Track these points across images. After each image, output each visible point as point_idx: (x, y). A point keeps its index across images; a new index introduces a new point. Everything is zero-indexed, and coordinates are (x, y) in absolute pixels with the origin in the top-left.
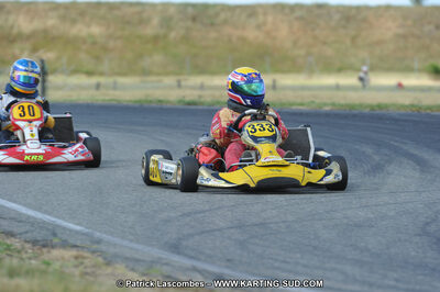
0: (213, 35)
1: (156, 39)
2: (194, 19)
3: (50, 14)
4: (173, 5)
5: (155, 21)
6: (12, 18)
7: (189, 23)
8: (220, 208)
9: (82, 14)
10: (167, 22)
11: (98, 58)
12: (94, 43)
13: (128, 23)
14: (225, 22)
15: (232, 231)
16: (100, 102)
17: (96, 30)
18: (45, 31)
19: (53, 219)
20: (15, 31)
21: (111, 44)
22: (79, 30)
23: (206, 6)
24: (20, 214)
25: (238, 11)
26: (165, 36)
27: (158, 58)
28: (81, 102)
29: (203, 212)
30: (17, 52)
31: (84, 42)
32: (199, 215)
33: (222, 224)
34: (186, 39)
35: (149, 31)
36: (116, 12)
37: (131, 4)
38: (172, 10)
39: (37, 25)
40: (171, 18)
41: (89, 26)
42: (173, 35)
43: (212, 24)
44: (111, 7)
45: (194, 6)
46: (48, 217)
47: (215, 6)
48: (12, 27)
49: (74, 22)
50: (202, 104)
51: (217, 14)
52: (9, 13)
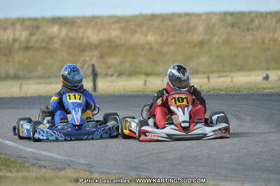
0: (249, 37)
1: (202, 44)
2: (233, 26)
3: (113, 26)
4: (215, 14)
5: (201, 28)
6: (81, 31)
7: (229, 29)
9: (140, 25)
10: (210, 29)
11: (154, 61)
12: (151, 49)
13: (179, 31)
14: (260, 26)
16: (130, 93)
17: (151, 38)
18: (110, 41)
20: (85, 41)
21: (165, 49)
22: (138, 39)
23: (242, 14)
25: (269, 17)
26: (210, 40)
27: (204, 59)
28: (116, 93)
30: (87, 58)
31: (143, 49)
34: (227, 41)
35: (196, 37)
36: (168, 23)
37: (180, 15)
38: (214, 19)
39: (103, 36)
40: (214, 25)
41: (146, 35)
42: (216, 39)
43: (248, 29)
44: (165, 18)
45: (232, 14)
47: (250, 13)
48: (82, 39)
49: (134, 32)
51: (252, 21)
52: (80, 26)
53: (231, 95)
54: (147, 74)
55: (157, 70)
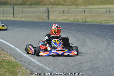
8: (87, 61)
11: (65, 1)
15: (88, 71)
19: (44, 66)
24: (35, 64)
29: (82, 63)
32: (81, 64)
33: (86, 68)
46: (42, 65)
50: (88, 22)
53: (99, 25)
54: (63, 5)
55: (66, 4)
